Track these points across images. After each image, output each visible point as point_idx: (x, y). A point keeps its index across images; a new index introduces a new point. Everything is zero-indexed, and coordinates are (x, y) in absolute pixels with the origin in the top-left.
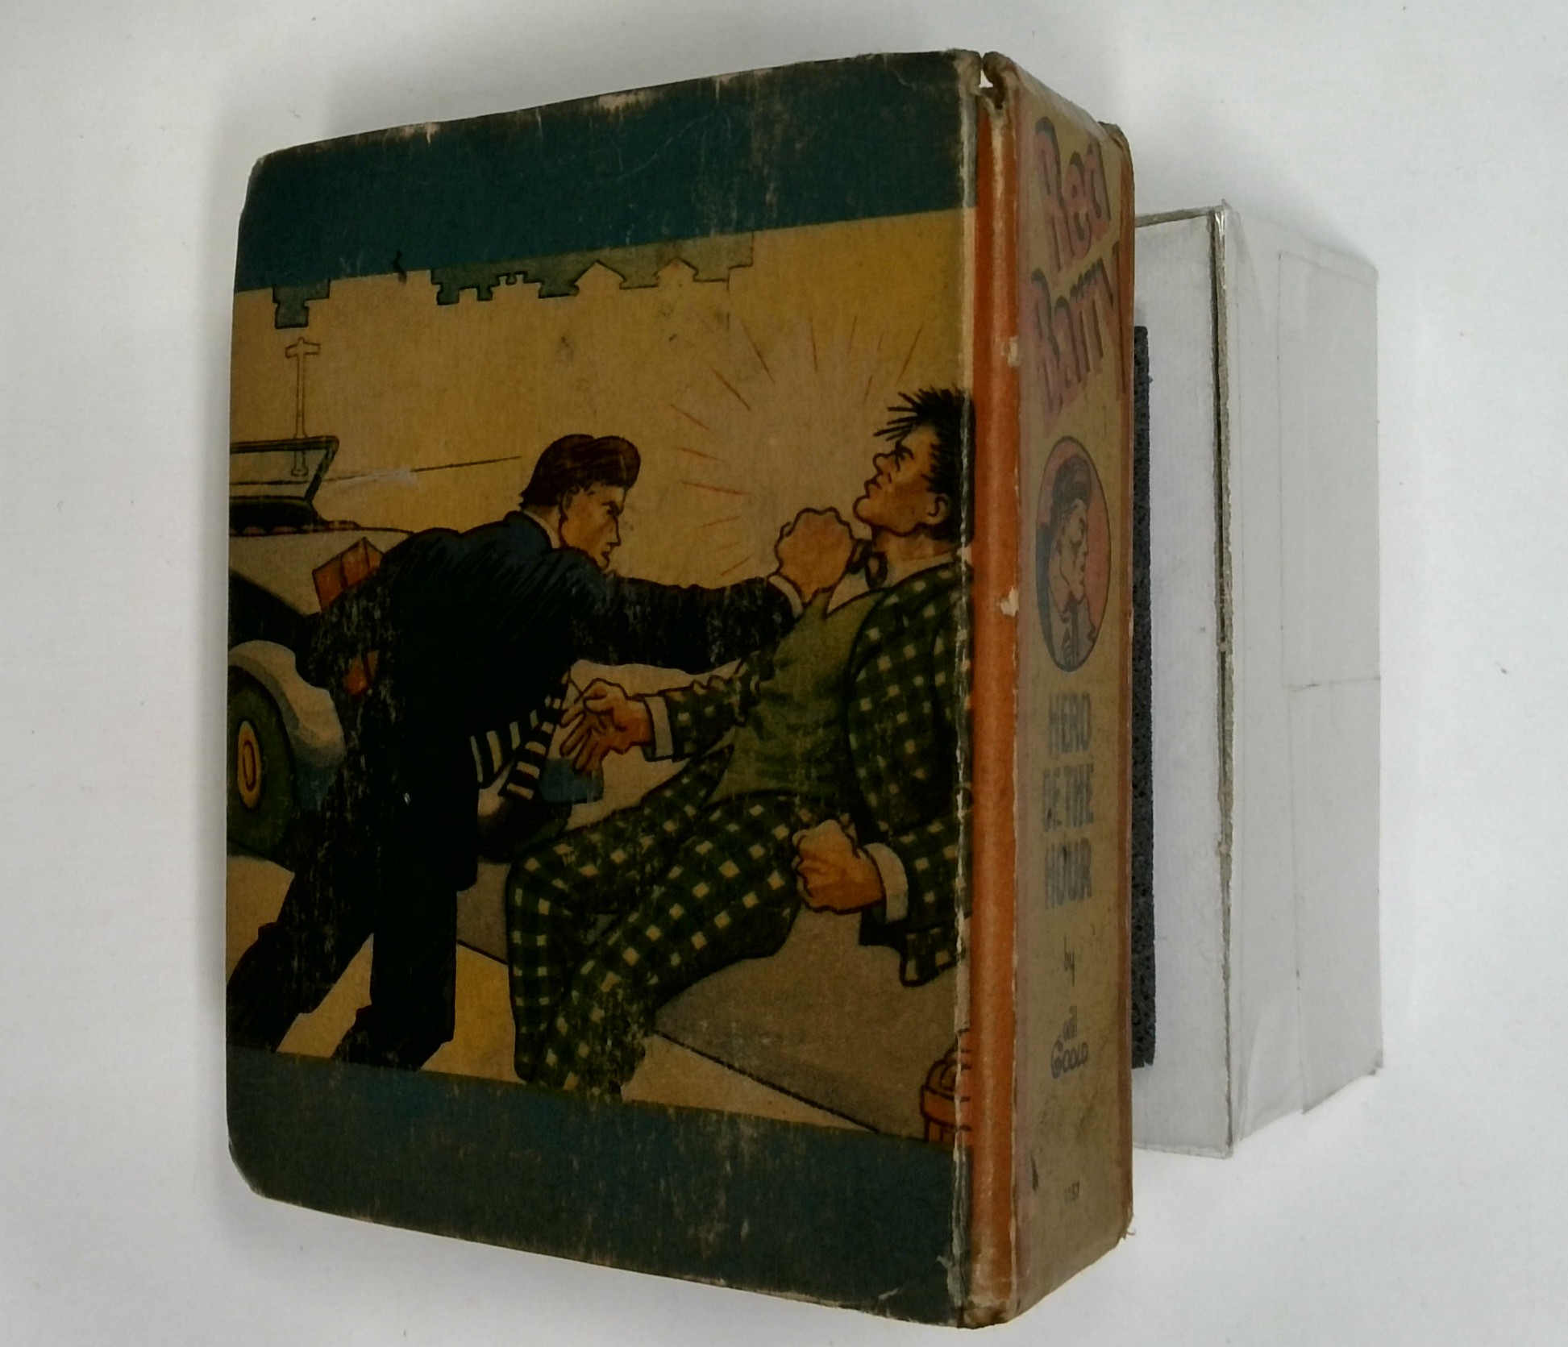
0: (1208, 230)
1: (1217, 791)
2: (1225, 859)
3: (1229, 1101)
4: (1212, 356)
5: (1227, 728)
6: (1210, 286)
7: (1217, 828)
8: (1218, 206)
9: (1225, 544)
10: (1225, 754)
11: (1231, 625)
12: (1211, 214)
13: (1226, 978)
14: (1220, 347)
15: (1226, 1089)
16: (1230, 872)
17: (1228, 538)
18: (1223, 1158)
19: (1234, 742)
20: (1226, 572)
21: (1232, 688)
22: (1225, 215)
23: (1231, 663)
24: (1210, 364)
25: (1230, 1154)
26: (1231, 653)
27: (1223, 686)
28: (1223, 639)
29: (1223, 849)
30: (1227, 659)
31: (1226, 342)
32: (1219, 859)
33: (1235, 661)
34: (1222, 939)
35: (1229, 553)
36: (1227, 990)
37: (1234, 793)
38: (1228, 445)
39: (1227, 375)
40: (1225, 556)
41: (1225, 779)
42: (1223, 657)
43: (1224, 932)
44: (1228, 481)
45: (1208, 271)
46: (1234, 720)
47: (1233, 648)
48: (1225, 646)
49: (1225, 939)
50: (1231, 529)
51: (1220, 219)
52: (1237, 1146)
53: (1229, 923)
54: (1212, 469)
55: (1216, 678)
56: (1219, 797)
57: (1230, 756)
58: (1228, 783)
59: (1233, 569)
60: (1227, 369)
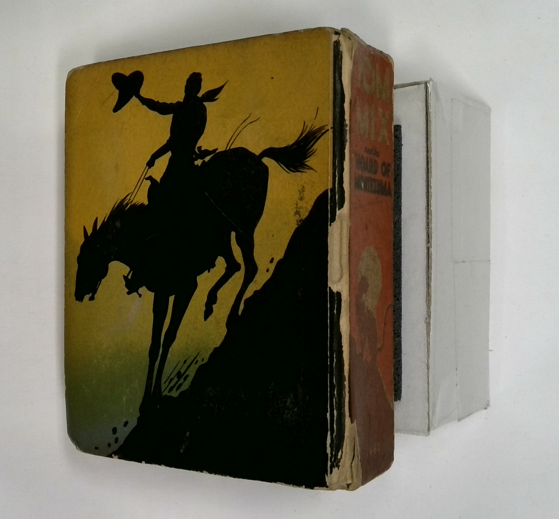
0: (425, 89)
1: (425, 299)
2: (428, 324)
3: (428, 414)
4: (425, 136)
5: (429, 275)
6: (425, 110)
7: (425, 313)
8: (428, 80)
9: (429, 207)
10: (428, 285)
11: (431, 237)
12: (426, 83)
13: (428, 369)
14: (428, 133)
15: (427, 410)
16: (430, 329)
17: (431, 205)
18: (426, 436)
19: (432, 281)
20: (430, 217)
21: (432, 260)
22: (431, 83)
23: (431, 251)
24: (425, 139)
25: (429, 434)
26: (432, 247)
27: (428, 260)
28: (428, 242)
29: (427, 320)
30: (430, 250)
31: (431, 131)
32: (426, 324)
33: (432, 250)
34: (427, 354)
35: (431, 210)
36: (428, 373)
37: (432, 300)
38: (431, 169)
39: (431, 144)
40: (429, 211)
41: (428, 294)
42: (428, 249)
43: (428, 352)
44: (431, 183)
45: (425, 104)
46: (432, 272)
47: (432, 246)
48: (429, 245)
50: (432, 201)
51: (429, 85)
52: (432, 432)
53: (429, 348)
54: (425, 178)
55: (426, 257)
56: (426, 302)
57: (430, 286)
58: (429, 296)
59: (432, 216)
60: (431, 141)
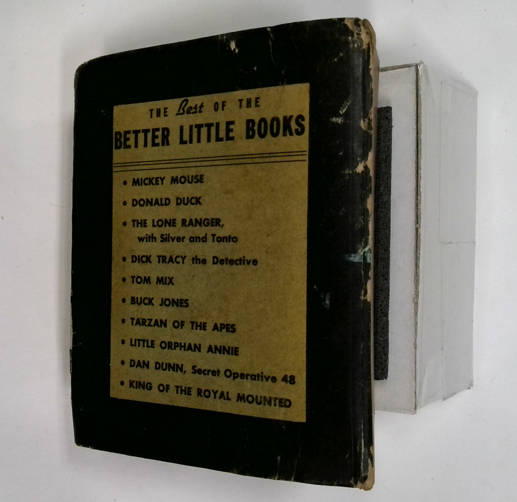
0: (415, 72)
1: (414, 279)
2: (416, 304)
3: (415, 393)
4: (416, 118)
5: (418, 256)
6: (415, 92)
7: (413, 293)
8: (419, 63)
9: (419, 188)
10: (417, 266)
11: (420, 218)
12: (417, 66)
13: (415, 348)
14: (419, 115)
15: (415, 389)
16: (418, 309)
17: (420, 186)
18: (413, 414)
19: (420, 261)
20: (419, 198)
21: (420, 241)
22: (421, 66)
23: (420, 232)
24: (415, 121)
25: (415, 413)
26: (420, 228)
27: (417, 240)
28: (417, 223)
29: (415, 300)
30: (419, 230)
31: (421, 113)
32: (414, 304)
33: (422, 231)
34: (414, 334)
35: (420, 191)
36: (416, 352)
37: (420, 280)
38: (421, 151)
39: (421, 126)
40: (419, 192)
41: (417, 275)
42: (417, 230)
43: (415, 331)
44: (420, 165)
45: (415, 87)
46: (421, 253)
47: (421, 226)
48: (418, 225)
49: (415, 334)
50: (421, 182)
51: (420, 67)
52: (418, 410)
53: (417, 328)
54: (415, 160)
55: (414, 237)
56: (414, 281)
57: (419, 266)
58: (418, 276)
59: (422, 197)
60: (421, 123)
